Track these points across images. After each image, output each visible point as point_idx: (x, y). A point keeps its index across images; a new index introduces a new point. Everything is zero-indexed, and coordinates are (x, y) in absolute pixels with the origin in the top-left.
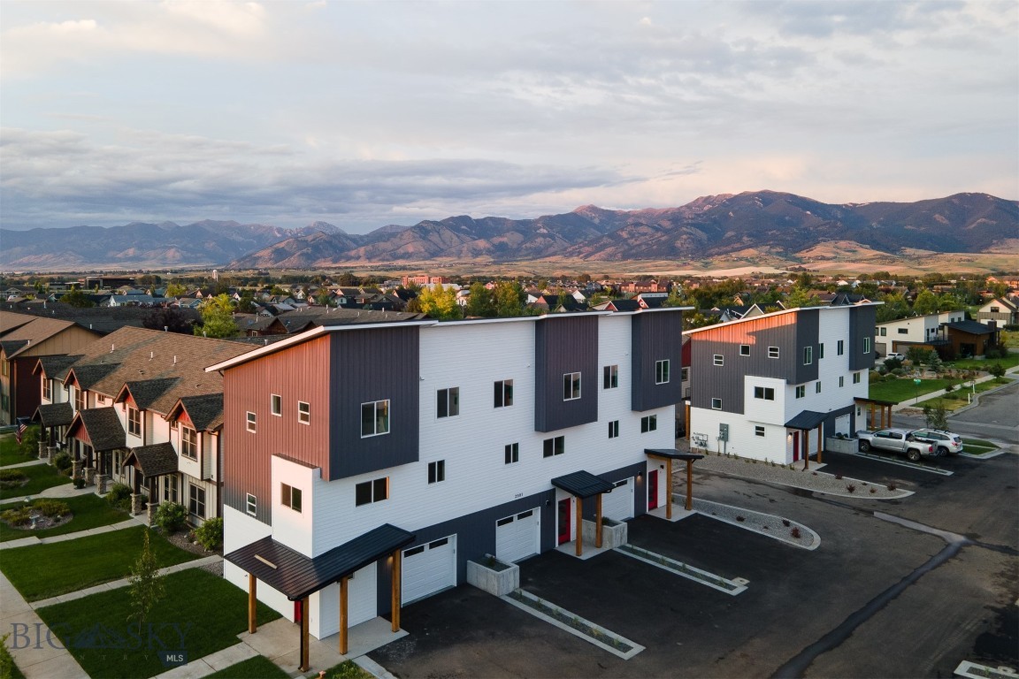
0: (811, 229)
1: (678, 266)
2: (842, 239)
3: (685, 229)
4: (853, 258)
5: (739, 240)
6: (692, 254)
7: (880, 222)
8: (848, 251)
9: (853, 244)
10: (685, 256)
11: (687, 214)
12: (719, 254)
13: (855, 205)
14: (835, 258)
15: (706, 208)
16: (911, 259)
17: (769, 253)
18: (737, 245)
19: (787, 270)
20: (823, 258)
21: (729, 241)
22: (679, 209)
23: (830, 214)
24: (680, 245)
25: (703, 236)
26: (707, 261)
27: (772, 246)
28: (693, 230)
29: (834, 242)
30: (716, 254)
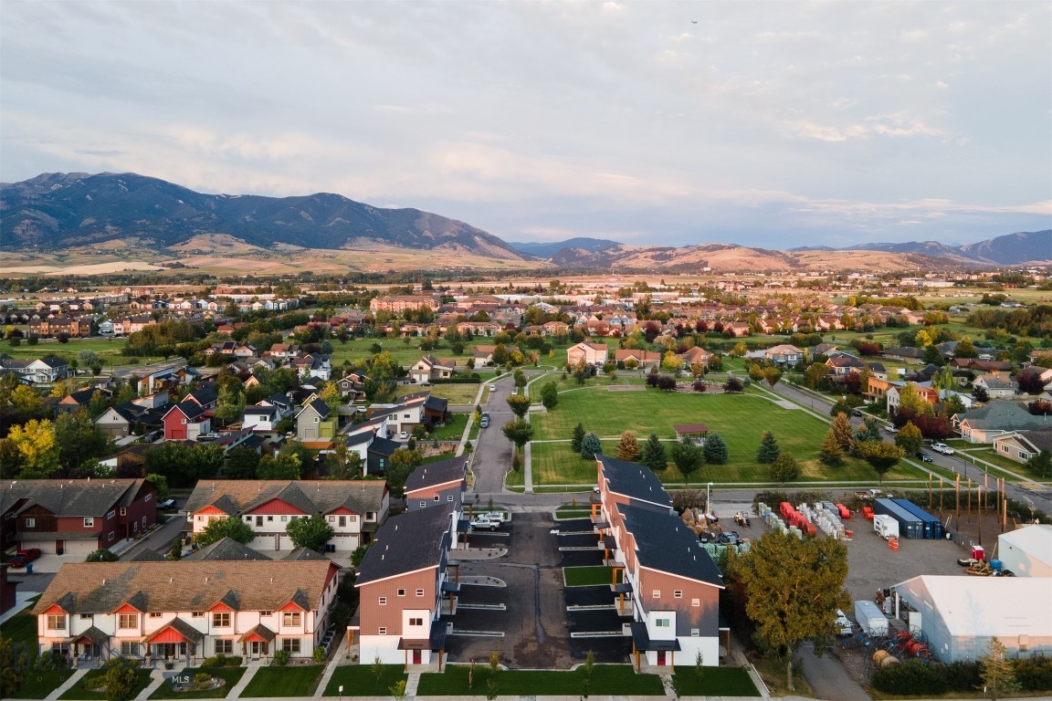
0: (185, 219)
1: (23, 259)
2: (217, 232)
3: (26, 212)
4: (230, 252)
5: (102, 229)
6: (39, 244)
7: (253, 216)
8: (225, 245)
9: (229, 238)
10: (30, 246)
11: (27, 193)
12: (78, 245)
13: (228, 196)
14: (212, 252)
15: (54, 188)
16: (284, 255)
17: (139, 245)
18: (99, 235)
19: (163, 266)
20: (200, 253)
21: (88, 230)
22: (14, 185)
23: (203, 205)
24: (20, 232)
25: (53, 222)
26: (61, 253)
27: (142, 238)
28: (39, 214)
29: (209, 235)
30: (72, 245)
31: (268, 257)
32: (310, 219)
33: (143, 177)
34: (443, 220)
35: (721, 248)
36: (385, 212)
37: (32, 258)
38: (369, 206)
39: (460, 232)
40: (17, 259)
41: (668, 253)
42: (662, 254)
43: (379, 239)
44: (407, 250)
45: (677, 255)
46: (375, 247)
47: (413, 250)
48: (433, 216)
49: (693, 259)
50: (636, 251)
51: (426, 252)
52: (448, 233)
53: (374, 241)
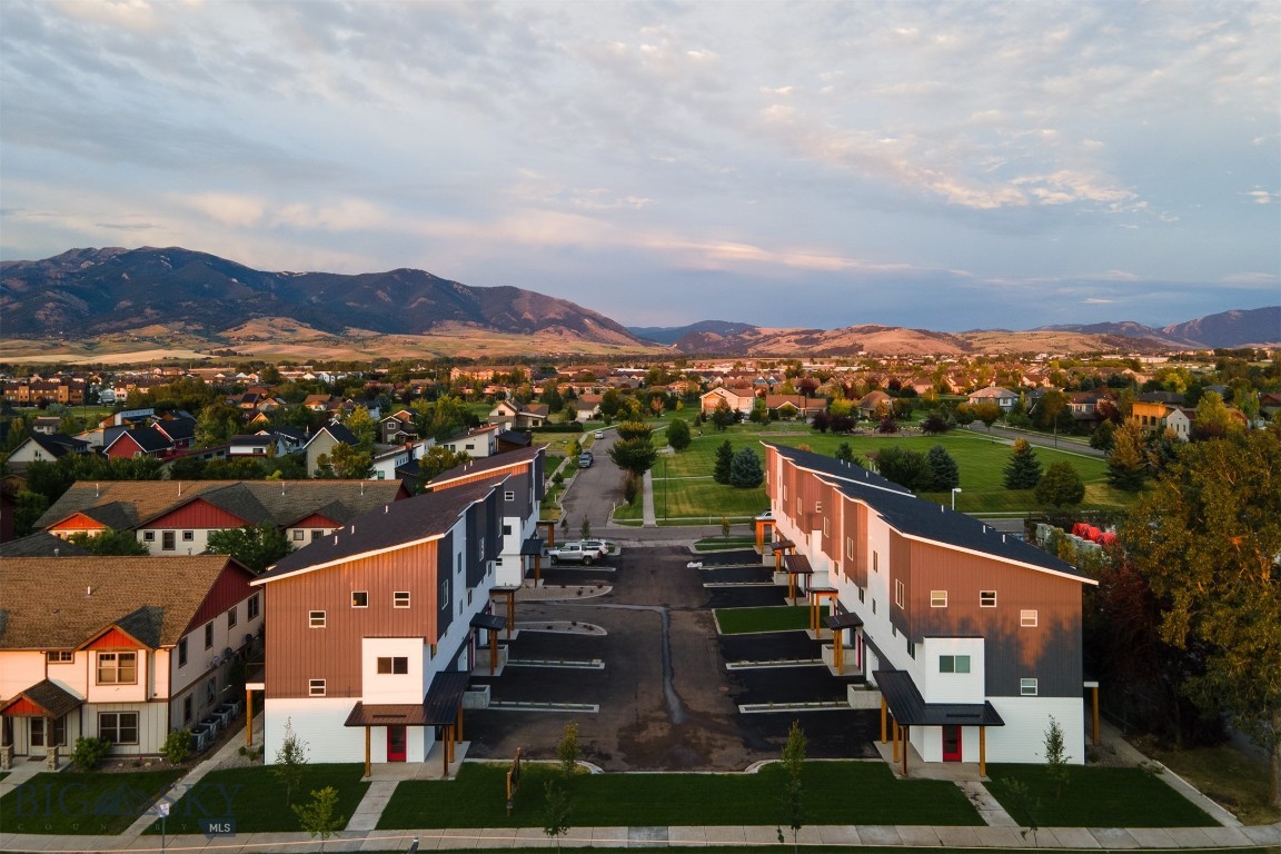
0: (239, 301)
1: (43, 348)
2: (277, 315)
3: (51, 294)
4: (292, 339)
5: (140, 313)
6: (65, 331)
7: (320, 296)
8: (288, 331)
9: (292, 323)
10: (53, 333)
11: (53, 272)
12: (109, 331)
13: (291, 274)
14: (271, 338)
15: (84, 266)
16: (357, 341)
17: (183, 331)
18: (136, 320)
19: (211, 353)
20: (257, 339)
21: (124, 315)
22: (37, 263)
23: (261, 284)
24: (43, 317)
25: (82, 305)
26: (90, 341)
27: (188, 323)
28: (65, 296)
29: (267, 319)
30: (104, 331)
31: (337, 344)
32: (388, 299)
33: (190, 252)
34: (548, 300)
35: (879, 329)
36: (477, 291)
37: (55, 346)
38: (458, 284)
39: (566, 313)
40: (37, 348)
41: (815, 336)
42: (808, 338)
43: (470, 323)
44: (503, 335)
45: (826, 338)
46: (466, 331)
47: (510, 336)
48: (535, 295)
49: (844, 342)
50: (777, 335)
51: (527, 337)
52: (552, 315)
53: (465, 325)
